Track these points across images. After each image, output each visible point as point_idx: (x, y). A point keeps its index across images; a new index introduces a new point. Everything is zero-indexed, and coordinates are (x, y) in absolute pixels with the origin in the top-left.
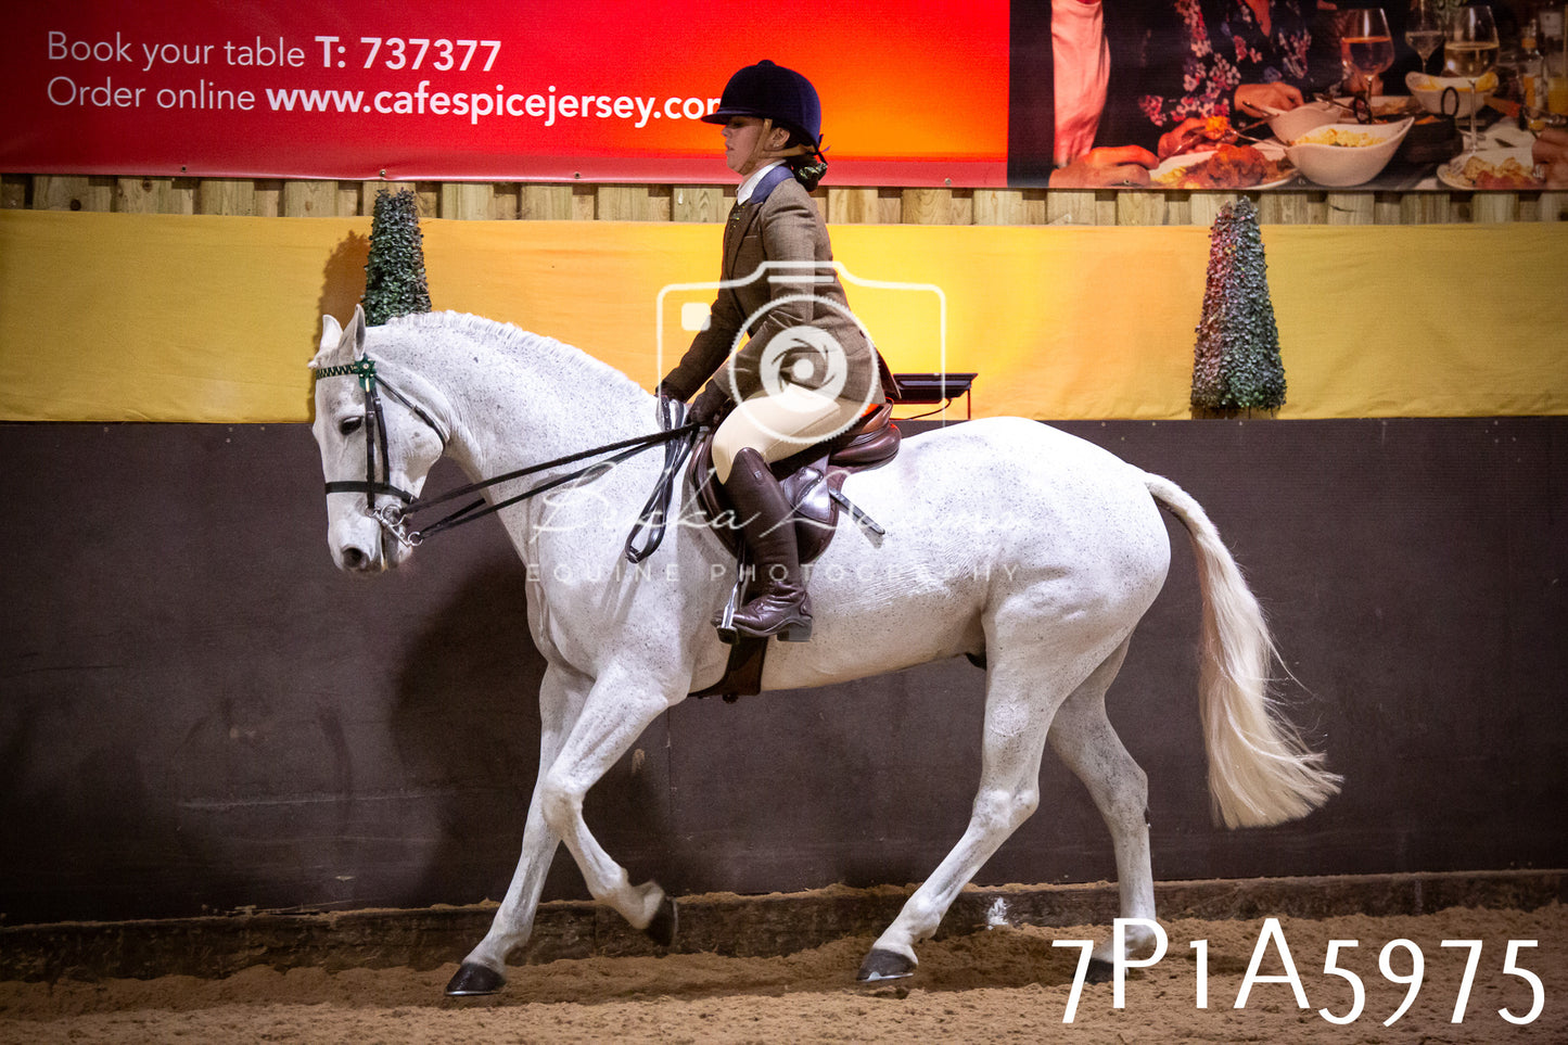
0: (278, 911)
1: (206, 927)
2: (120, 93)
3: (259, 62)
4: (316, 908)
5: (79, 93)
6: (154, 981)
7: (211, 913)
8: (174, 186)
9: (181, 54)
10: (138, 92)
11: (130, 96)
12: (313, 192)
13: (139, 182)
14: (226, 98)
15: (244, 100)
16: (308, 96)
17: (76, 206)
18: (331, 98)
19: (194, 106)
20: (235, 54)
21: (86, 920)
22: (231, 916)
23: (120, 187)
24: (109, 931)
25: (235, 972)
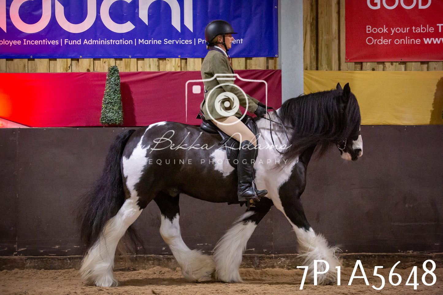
0: (419, 252)
1: (399, 256)
2: (385, 41)
3: (422, 31)
4: (429, 252)
5: (374, 41)
6: (386, 269)
7: (401, 252)
8: (399, 64)
9: (401, 30)
10: (390, 40)
11: (387, 41)
12: (436, 64)
13: (390, 63)
14: (413, 41)
15: (418, 41)
16: (435, 40)
17: (373, 70)
18: (432, 40)
19: (404, 43)
20: (415, 30)
21: (368, 253)
22: (406, 253)
23: (385, 65)
24: (373, 256)
25: (408, 268)
